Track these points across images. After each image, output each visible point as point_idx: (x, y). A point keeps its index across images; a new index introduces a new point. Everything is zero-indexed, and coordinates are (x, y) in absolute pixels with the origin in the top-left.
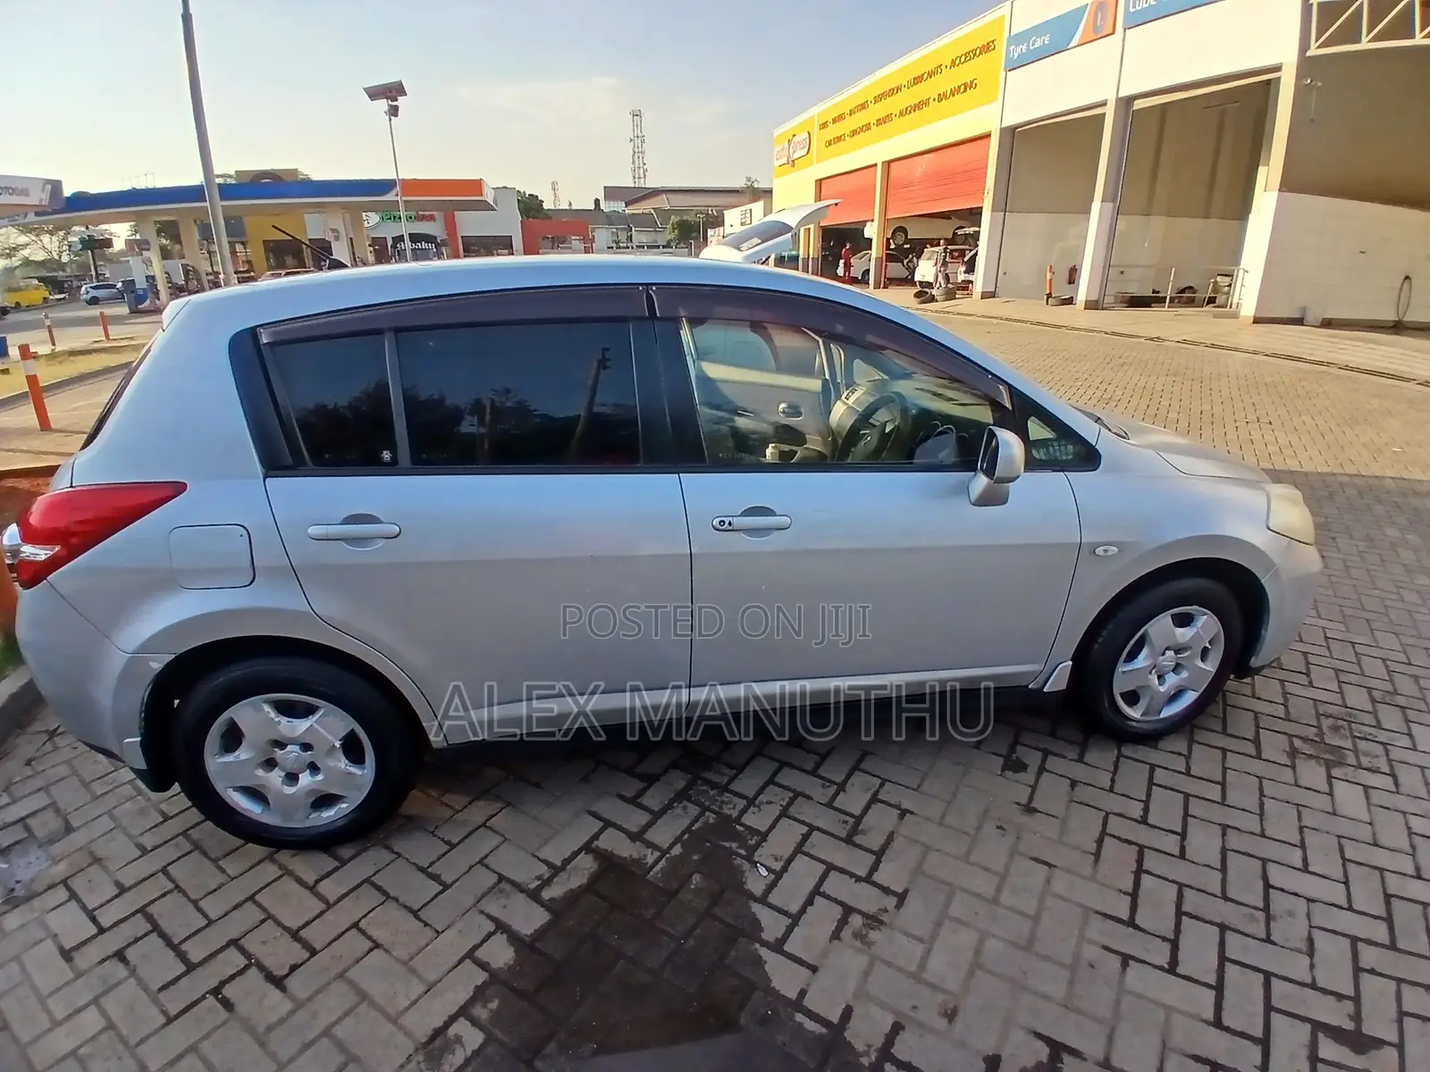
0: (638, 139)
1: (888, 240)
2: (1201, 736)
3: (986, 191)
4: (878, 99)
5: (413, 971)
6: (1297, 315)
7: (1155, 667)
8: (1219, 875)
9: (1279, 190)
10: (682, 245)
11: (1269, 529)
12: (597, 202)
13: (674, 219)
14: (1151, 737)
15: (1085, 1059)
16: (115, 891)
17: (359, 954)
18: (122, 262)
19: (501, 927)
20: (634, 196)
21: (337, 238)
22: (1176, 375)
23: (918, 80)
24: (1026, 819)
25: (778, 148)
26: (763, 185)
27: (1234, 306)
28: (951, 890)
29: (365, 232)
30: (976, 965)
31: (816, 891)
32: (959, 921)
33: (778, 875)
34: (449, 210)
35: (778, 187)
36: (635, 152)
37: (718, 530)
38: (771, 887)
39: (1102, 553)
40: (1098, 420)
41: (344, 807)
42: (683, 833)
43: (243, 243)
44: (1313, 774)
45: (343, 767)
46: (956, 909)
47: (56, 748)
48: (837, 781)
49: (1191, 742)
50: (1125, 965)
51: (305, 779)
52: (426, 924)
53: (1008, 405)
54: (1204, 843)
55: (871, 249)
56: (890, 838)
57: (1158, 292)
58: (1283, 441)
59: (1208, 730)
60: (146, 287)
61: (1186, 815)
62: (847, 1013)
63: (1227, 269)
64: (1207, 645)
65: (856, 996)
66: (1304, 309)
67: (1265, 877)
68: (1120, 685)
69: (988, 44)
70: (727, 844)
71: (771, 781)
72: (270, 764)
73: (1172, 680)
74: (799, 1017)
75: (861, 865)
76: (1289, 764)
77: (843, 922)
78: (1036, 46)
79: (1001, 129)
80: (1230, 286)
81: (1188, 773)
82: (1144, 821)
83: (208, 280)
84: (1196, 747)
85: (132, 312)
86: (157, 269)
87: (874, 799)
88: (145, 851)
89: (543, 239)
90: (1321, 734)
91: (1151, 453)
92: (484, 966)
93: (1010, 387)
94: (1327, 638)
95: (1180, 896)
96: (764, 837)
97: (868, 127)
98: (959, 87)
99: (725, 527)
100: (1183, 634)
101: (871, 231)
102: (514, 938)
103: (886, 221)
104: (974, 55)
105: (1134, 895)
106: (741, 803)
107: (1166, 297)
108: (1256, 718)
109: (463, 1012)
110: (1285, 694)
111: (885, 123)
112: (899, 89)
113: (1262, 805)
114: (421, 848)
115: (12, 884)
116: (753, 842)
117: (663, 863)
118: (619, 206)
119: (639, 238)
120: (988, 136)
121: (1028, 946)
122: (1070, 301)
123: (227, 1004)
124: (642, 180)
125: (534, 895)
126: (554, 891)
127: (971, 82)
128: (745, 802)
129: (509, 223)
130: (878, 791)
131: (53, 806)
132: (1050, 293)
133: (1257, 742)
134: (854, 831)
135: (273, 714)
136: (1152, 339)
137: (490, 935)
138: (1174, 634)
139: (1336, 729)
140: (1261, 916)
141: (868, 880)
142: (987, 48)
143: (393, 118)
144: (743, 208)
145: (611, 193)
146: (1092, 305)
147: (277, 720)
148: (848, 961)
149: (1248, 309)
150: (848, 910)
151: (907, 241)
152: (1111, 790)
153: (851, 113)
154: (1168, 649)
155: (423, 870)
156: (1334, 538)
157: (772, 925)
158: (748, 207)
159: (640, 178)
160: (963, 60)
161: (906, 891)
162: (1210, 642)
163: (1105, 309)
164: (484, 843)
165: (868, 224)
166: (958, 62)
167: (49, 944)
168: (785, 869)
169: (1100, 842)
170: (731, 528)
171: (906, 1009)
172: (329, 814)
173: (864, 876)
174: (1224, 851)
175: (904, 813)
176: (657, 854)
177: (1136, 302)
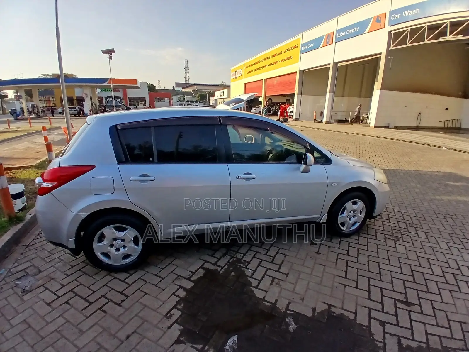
0: (187, 68)
1: (266, 102)
2: (361, 235)
3: (296, 89)
4: (263, 60)
5: (159, 299)
6: (387, 125)
7: (348, 216)
8: (367, 266)
9: (381, 90)
10: (201, 102)
11: (375, 179)
12: (173, 87)
13: (199, 93)
14: (349, 235)
15: (337, 308)
16: (61, 286)
17: (142, 296)
18: (9, 103)
19: (181, 287)
20: (186, 86)
21: (87, 97)
22: (352, 143)
23: (275, 55)
24: (318, 256)
25: (232, 73)
26: (227, 84)
27: (369, 123)
28: (300, 273)
29: (96, 95)
30: (308, 288)
31: (265, 274)
32: (302, 279)
33: (254, 271)
34: (125, 89)
35: (232, 85)
36: (185, 72)
37: (237, 179)
38: (253, 274)
39: (333, 185)
40: (331, 152)
41: (132, 258)
42: (227, 263)
43: (53, 97)
44: (391, 243)
45: (133, 246)
46: (302, 276)
47: (30, 250)
48: (267, 249)
49: (359, 236)
50: (345, 287)
51: (122, 250)
52: (159, 288)
53: (309, 148)
54: (363, 259)
55: (261, 105)
56: (283, 262)
57: (347, 119)
58: (383, 161)
59: (363, 233)
60: (20, 111)
61: (358, 253)
62: (276, 301)
63: (366, 112)
64: (361, 210)
65: (278, 297)
66: (389, 124)
67: (379, 267)
68: (340, 221)
69: (296, 46)
70: (240, 265)
71: (249, 249)
72: (112, 246)
73: (353, 220)
74: (264, 302)
75: (276, 268)
76: (384, 241)
77: (273, 281)
78: (310, 47)
79: (300, 71)
80: (367, 117)
81: (358, 244)
82: (348, 255)
83: (41, 110)
84: (360, 237)
85: (15, 119)
86: (24, 105)
87: (278, 253)
88: (68, 276)
89: (156, 99)
90: (393, 234)
91: (345, 160)
92: (178, 296)
93: (309, 143)
94: (394, 211)
95: (358, 271)
96: (249, 263)
97: (259, 69)
98: (287, 58)
99: (239, 178)
100: (355, 207)
101: (261, 99)
102: (185, 289)
103: (266, 97)
104: (292, 49)
105: (346, 272)
106: (242, 255)
107: (349, 121)
108: (376, 231)
109: (175, 307)
110: (383, 225)
111: (265, 67)
112: (269, 58)
113: (378, 251)
114: (154, 270)
115: (24, 288)
116: (247, 264)
117: (223, 270)
118: (180, 89)
119: (187, 99)
120: (296, 72)
121: (320, 284)
122: (321, 121)
123: (104, 312)
124: (188, 81)
125: (189, 279)
126: (194, 278)
127: (291, 57)
128: (243, 255)
129: (144, 93)
130: (278, 251)
131: (33, 265)
132: (315, 119)
133: (376, 236)
134: (273, 260)
135: (115, 231)
136: (345, 133)
137: (178, 289)
138: (353, 207)
139: (397, 232)
140: (379, 275)
141: (278, 271)
142: (295, 47)
143: (110, 60)
144: (221, 91)
145: (178, 85)
146: (328, 123)
147: (116, 232)
148: (275, 289)
149: (372, 124)
150: (274, 278)
151: (272, 103)
152: (339, 248)
153: (255, 64)
154: (351, 211)
155: (156, 275)
156: (396, 186)
157: (254, 283)
158: (223, 91)
159: (187, 80)
160: (288, 50)
161: (288, 273)
162: (362, 209)
163: (332, 124)
164: (171, 268)
165: (260, 97)
166: (287, 51)
167: (41, 302)
168: (256, 270)
169: (337, 260)
170: (241, 178)
171: (291, 299)
172: (127, 261)
173: (277, 270)
174: (368, 261)
175: (286, 256)
176: (221, 268)
177: (340, 122)
